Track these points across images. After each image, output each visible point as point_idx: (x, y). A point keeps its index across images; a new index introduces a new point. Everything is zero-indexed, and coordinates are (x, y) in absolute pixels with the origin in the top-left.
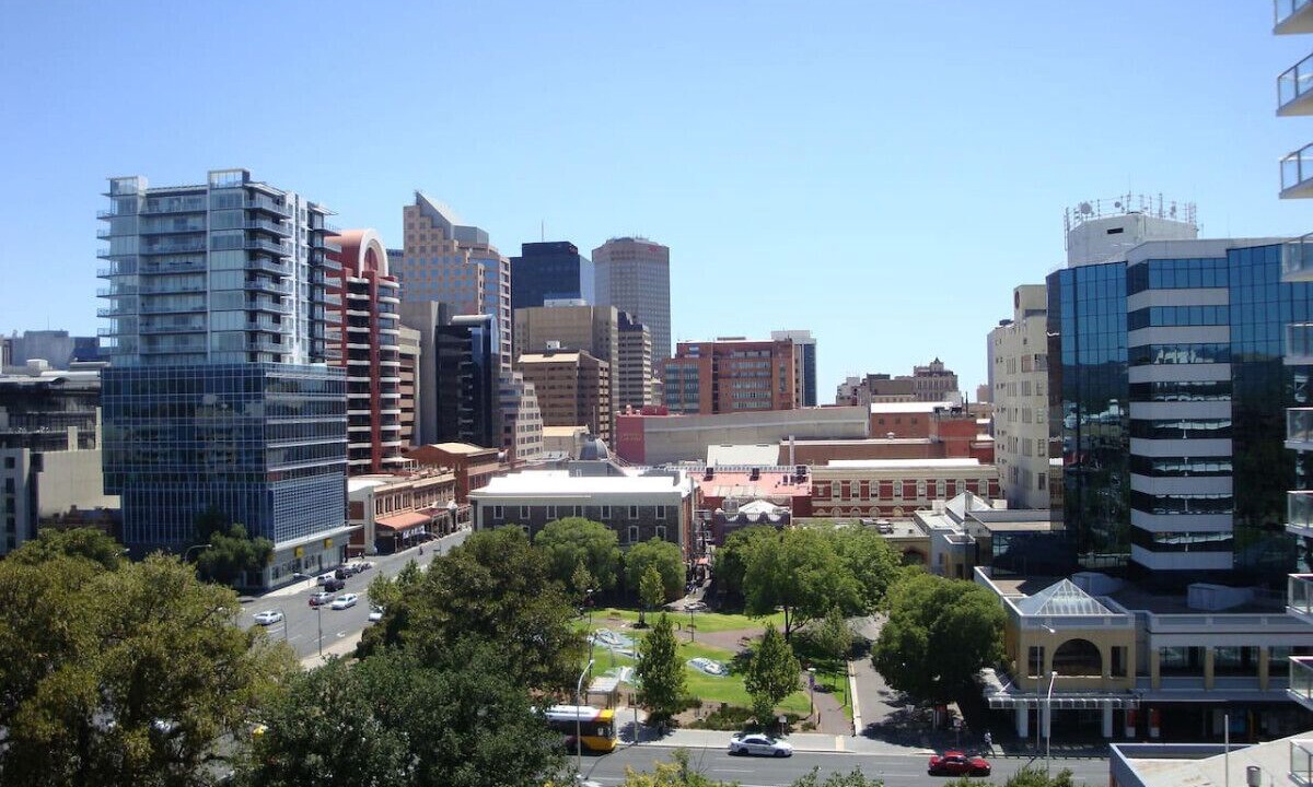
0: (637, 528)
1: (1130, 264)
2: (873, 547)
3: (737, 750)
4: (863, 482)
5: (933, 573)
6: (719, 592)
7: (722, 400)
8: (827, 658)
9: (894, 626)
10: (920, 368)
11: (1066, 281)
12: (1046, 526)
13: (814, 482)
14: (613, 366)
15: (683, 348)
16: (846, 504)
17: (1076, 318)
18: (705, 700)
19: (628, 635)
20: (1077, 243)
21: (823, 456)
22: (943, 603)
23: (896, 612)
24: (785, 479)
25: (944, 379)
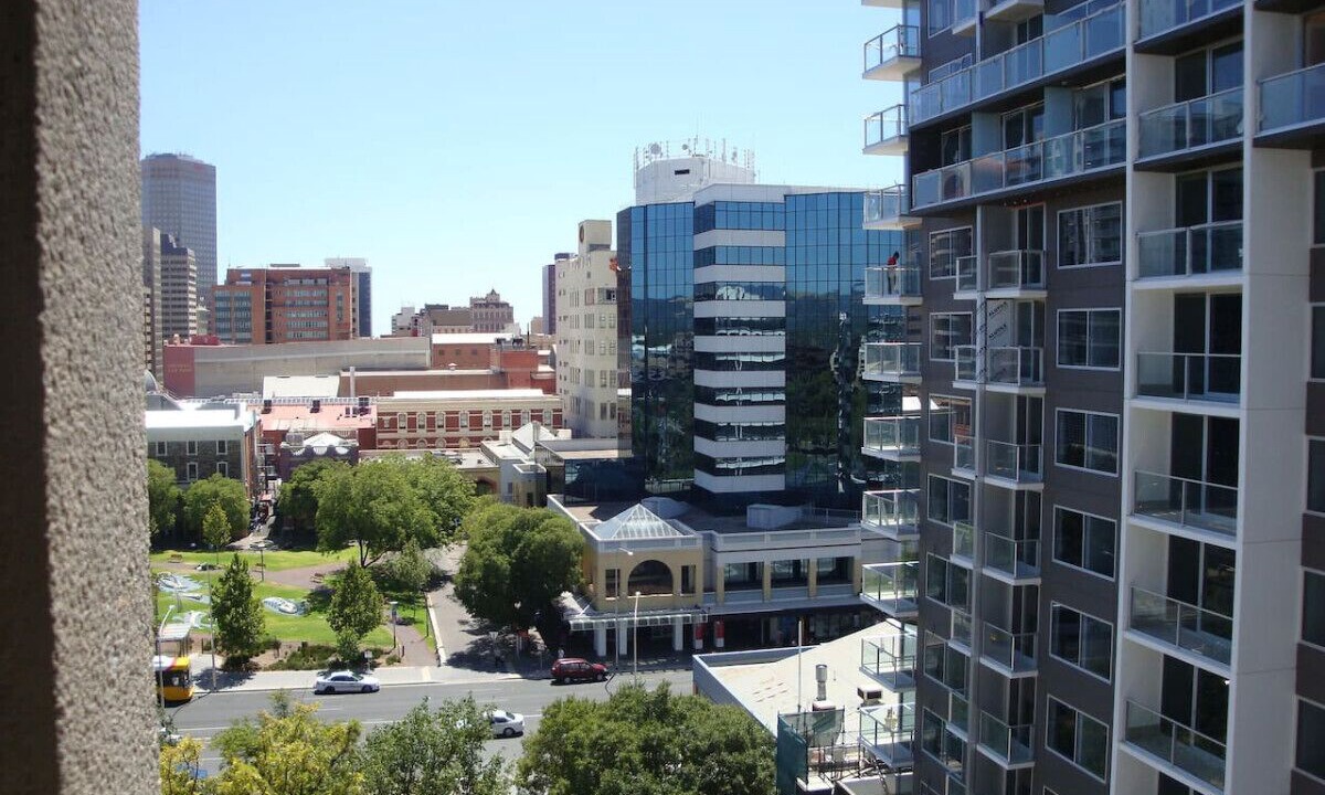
0: (197, 464)
1: (697, 205)
2: (446, 478)
3: (322, 689)
4: (429, 413)
5: (506, 502)
6: (286, 528)
7: (275, 330)
8: (407, 590)
9: (476, 555)
10: (477, 299)
11: (637, 218)
12: (614, 454)
13: (379, 414)
14: (156, 292)
15: (233, 275)
16: (412, 435)
17: (646, 253)
18: (284, 641)
19: (193, 578)
20: (645, 182)
21: (387, 387)
22: (523, 530)
23: (477, 542)
24: (347, 411)
25: (500, 310)
